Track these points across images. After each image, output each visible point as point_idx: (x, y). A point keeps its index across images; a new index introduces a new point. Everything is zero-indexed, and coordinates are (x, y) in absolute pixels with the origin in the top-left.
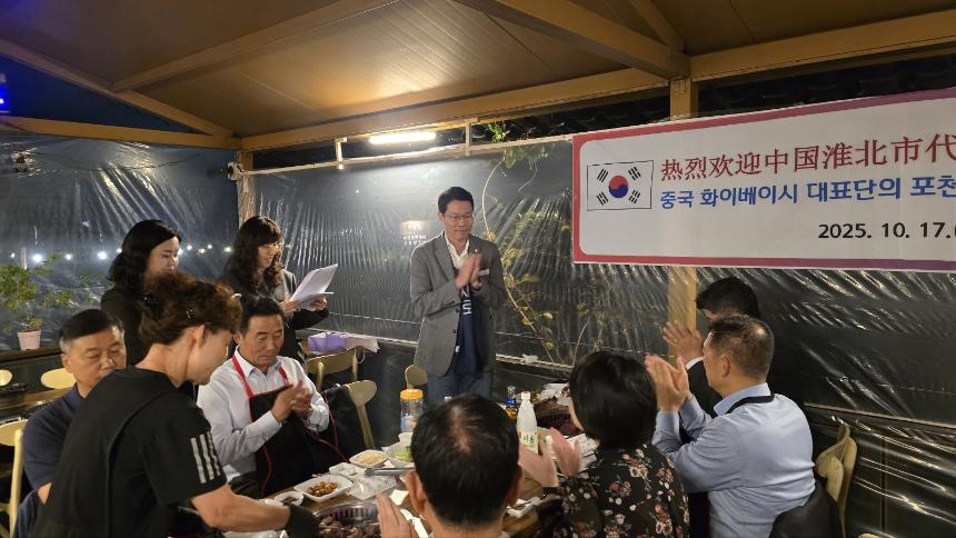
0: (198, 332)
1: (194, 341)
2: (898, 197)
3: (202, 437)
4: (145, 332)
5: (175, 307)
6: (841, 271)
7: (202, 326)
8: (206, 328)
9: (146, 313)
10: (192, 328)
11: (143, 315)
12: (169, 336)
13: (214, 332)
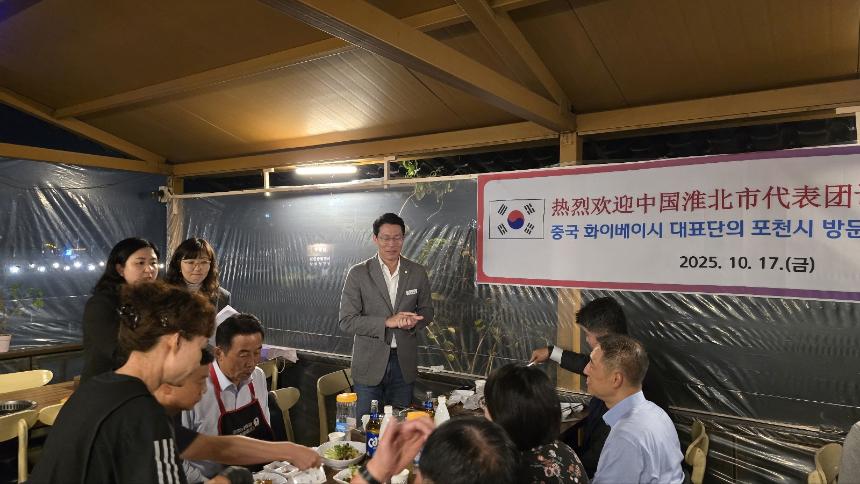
0: (173, 339)
1: (169, 348)
2: (742, 236)
3: (165, 442)
4: (124, 340)
5: (151, 316)
6: (697, 295)
7: (176, 335)
8: (181, 335)
9: (124, 323)
10: (168, 336)
11: (121, 325)
12: (146, 343)
13: (189, 339)
